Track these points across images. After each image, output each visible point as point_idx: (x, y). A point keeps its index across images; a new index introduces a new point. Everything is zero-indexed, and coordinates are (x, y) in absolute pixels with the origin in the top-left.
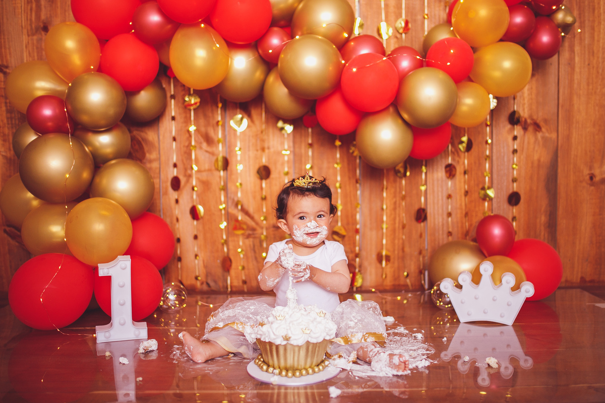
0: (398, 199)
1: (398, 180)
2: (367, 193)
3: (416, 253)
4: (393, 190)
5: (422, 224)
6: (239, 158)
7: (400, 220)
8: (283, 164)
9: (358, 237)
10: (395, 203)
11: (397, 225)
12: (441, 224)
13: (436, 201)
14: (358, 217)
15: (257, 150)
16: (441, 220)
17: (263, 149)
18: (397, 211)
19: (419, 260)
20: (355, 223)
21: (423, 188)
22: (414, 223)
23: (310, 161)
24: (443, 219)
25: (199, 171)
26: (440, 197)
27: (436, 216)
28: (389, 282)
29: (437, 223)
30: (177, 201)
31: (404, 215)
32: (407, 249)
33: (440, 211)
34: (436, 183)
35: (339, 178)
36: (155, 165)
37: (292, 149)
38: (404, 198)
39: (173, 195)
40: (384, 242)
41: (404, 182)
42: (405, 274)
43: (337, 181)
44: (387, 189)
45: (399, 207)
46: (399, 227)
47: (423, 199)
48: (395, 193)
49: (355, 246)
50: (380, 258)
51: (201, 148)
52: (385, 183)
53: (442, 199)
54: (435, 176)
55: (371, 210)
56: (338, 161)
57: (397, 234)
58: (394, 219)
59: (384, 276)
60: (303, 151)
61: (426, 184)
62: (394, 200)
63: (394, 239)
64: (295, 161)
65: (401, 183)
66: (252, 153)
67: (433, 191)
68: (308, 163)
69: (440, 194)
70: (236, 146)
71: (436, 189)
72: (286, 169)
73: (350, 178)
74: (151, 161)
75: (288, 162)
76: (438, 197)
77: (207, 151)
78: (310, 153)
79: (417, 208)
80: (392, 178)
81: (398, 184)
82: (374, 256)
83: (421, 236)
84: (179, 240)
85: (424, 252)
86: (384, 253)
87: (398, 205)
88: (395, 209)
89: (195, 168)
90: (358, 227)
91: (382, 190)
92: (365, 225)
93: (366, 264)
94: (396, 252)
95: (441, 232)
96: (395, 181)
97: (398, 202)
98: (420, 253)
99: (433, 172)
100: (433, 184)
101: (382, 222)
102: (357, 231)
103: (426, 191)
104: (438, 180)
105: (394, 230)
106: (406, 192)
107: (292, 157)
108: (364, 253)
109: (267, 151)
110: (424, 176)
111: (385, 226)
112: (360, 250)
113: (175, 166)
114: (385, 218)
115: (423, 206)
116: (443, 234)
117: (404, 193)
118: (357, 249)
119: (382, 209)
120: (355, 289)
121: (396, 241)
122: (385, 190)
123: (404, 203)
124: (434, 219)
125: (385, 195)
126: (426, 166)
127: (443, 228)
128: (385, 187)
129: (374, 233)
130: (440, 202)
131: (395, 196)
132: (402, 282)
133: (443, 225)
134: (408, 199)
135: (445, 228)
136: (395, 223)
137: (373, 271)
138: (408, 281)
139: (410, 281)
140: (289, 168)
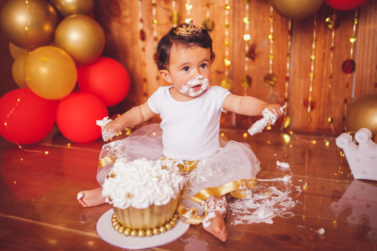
0: (327, 50)
1: (329, 32)
2: (297, 45)
3: (341, 102)
4: (322, 42)
5: (349, 75)
6: (188, 13)
7: (327, 70)
8: (224, 18)
9: (287, 84)
10: (324, 54)
11: (325, 74)
12: (369, 75)
13: (365, 53)
14: (288, 65)
15: (203, 6)
16: (369, 71)
17: (208, 5)
18: (326, 62)
19: (343, 108)
20: (285, 71)
21: (352, 40)
22: (341, 73)
23: (247, 15)
24: (372, 70)
25: (159, 25)
26: (371, 50)
27: (365, 68)
28: (313, 125)
29: (365, 74)
30: (144, 49)
31: (331, 66)
32: (333, 98)
33: (370, 63)
34: (367, 35)
35: (272, 30)
36: (128, 20)
37: (232, 5)
38: (332, 49)
39: (141, 44)
40: (311, 89)
41: (333, 34)
42: (329, 120)
43: (269, 33)
44: (316, 41)
45: (328, 58)
46: (326, 77)
47: (352, 51)
48: (325, 44)
49: (284, 92)
50: (306, 104)
51: (160, 6)
52: (315, 35)
53: (373, 51)
54: (367, 27)
55: (300, 60)
56: (272, 14)
57: (324, 83)
58: (323, 69)
59: (309, 120)
60: (241, 6)
61: (356, 36)
62: (324, 51)
63: (321, 87)
64: (234, 16)
65: (331, 35)
66: (200, 9)
67: (364, 44)
68: (245, 17)
69: (371, 46)
70: (186, 3)
71: (367, 41)
72: (227, 23)
73: (282, 30)
74: (125, 17)
75: (229, 16)
76: (368, 49)
77: (165, 9)
78: (247, 7)
79: (345, 59)
80: (322, 31)
81: (328, 36)
82: (301, 101)
83: (347, 85)
84: (145, 80)
85: (349, 101)
86: (310, 99)
87: (326, 56)
88: (323, 60)
89: (155, 22)
90: (288, 74)
91: (312, 42)
92: (294, 74)
93: (294, 108)
94: (322, 99)
95: (368, 83)
96: (325, 33)
97: (327, 54)
98: (345, 101)
99: (365, 24)
100: (364, 37)
101: (310, 71)
102: (287, 79)
103: (355, 43)
104: (370, 32)
105: (321, 80)
106: (335, 43)
107: (231, 11)
108: (292, 99)
109: (211, 7)
110: (354, 29)
111: (311, 75)
112: (289, 95)
113: (142, 21)
114: (312, 68)
115: (351, 58)
116: (370, 85)
117: (333, 45)
118: (286, 94)
119: (311, 60)
120: (282, 129)
121: (323, 90)
122: (314, 42)
123: (332, 55)
124: (363, 70)
125: (314, 46)
126: (358, 18)
127: (371, 79)
128: (315, 39)
129: (302, 81)
130: (370, 54)
131: (324, 48)
132: (326, 126)
133: (371, 76)
134: (337, 50)
135: (373, 80)
136: (323, 73)
137: (300, 115)
138: (332, 126)
139: (334, 126)
140: (229, 21)
